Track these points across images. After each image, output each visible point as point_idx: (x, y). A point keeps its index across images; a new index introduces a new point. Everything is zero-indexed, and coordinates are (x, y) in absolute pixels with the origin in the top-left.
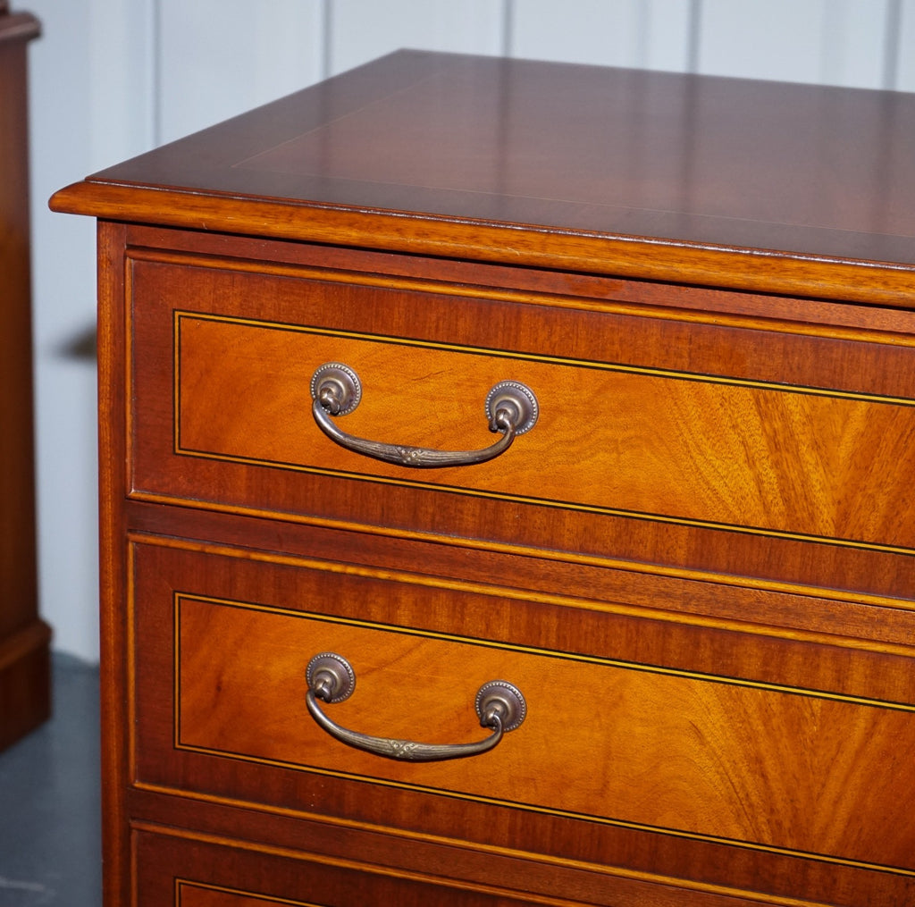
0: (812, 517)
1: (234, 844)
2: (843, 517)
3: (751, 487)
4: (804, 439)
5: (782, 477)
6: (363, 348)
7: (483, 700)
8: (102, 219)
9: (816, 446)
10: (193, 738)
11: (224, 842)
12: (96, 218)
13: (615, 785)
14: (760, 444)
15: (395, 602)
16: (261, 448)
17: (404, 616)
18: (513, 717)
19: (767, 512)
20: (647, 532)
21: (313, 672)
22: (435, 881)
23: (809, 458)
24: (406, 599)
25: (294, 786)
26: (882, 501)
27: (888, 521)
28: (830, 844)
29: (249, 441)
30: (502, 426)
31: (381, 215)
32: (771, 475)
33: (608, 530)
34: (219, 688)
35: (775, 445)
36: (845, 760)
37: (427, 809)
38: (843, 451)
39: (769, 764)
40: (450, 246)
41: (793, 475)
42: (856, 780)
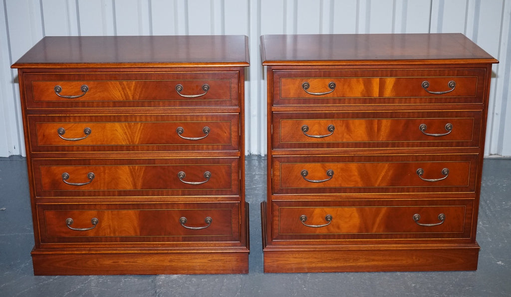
0: (129, 98)
2: (133, 98)
3: (120, 95)
4: (127, 87)
5: (124, 93)
6: (61, 83)
7: (85, 131)
8: (19, 69)
9: (128, 88)
10: (40, 144)
12: (17, 69)
13: (106, 139)
14: (121, 89)
15: (70, 119)
16: (47, 99)
17: (72, 120)
18: (90, 132)
19: (123, 98)
20: (106, 103)
21: (59, 131)
23: (127, 89)
24: (72, 118)
25: (57, 148)
26: (138, 94)
27: (140, 97)
28: (137, 143)
29: (45, 98)
30: (84, 91)
31: (62, 64)
33: (101, 104)
34: (44, 136)
35: (123, 89)
36: (138, 130)
37: (78, 148)
38: (132, 88)
39: (127, 133)
40: (74, 67)
41: (126, 92)
42: (140, 133)
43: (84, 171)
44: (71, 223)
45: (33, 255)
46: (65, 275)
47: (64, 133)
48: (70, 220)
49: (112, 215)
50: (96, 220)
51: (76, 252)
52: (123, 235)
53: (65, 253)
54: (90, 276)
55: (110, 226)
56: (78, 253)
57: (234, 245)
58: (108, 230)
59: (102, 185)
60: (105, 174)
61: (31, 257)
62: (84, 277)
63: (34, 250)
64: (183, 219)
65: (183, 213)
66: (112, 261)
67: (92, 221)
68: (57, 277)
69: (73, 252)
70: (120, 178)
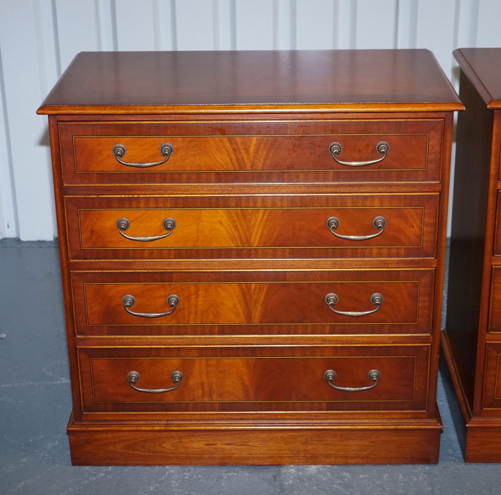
0: (245, 166)
1: (100, 271)
2: (252, 167)
3: (229, 161)
4: (241, 147)
5: (237, 158)
6: (126, 139)
7: (165, 224)
8: (49, 115)
9: (245, 149)
10: (86, 246)
11: (97, 271)
13: (201, 239)
14: (231, 151)
15: (139, 202)
16: (100, 168)
17: (142, 205)
18: (174, 225)
19: (234, 166)
20: (204, 176)
21: (119, 225)
22: (155, 271)
23: (243, 152)
24: (142, 201)
25: (115, 254)
26: (262, 160)
27: (263, 165)
28: (256, 244)
29: (97, 167)
30: (166, 154)
31: (128, 106)
32: (234, 158)
33: (194, 176)
34: (92, 232)
35: (234, 150)
36: (258, 223)
37: (152, 254)
38: (252, 149)
39: (239, 227)
40: (149, 112)
41: (240, 156)
42: (261, 227)
43: (162, 293)
44: (136, 379)
45: (69, 432)
46: (125, 465)
47: (128, 225)
48: (134, 374)
49: (208, 366)
50: (178, 374)
51: (143, 428)
52: (226, 400)
53: (126, 429)
54: (167, 467)
55: (202, 384)
56: (147, 429)
57: (416, 417)
58: (200, 392)
59: (192, 316)
60: (197, 297)
61: (68, 436)
62: (157, 469)
63: (71, 422)
64: (330, 373)
65: (330, 364)
66: (205, 443)
67: (173, 377)
68: (110, 468)
69: (139, 428)
70: (222, 304)
